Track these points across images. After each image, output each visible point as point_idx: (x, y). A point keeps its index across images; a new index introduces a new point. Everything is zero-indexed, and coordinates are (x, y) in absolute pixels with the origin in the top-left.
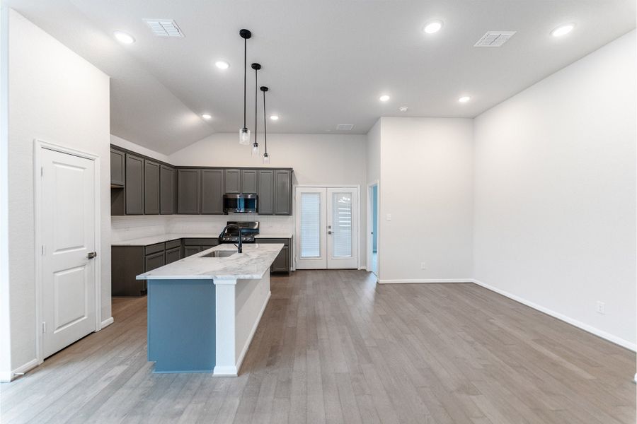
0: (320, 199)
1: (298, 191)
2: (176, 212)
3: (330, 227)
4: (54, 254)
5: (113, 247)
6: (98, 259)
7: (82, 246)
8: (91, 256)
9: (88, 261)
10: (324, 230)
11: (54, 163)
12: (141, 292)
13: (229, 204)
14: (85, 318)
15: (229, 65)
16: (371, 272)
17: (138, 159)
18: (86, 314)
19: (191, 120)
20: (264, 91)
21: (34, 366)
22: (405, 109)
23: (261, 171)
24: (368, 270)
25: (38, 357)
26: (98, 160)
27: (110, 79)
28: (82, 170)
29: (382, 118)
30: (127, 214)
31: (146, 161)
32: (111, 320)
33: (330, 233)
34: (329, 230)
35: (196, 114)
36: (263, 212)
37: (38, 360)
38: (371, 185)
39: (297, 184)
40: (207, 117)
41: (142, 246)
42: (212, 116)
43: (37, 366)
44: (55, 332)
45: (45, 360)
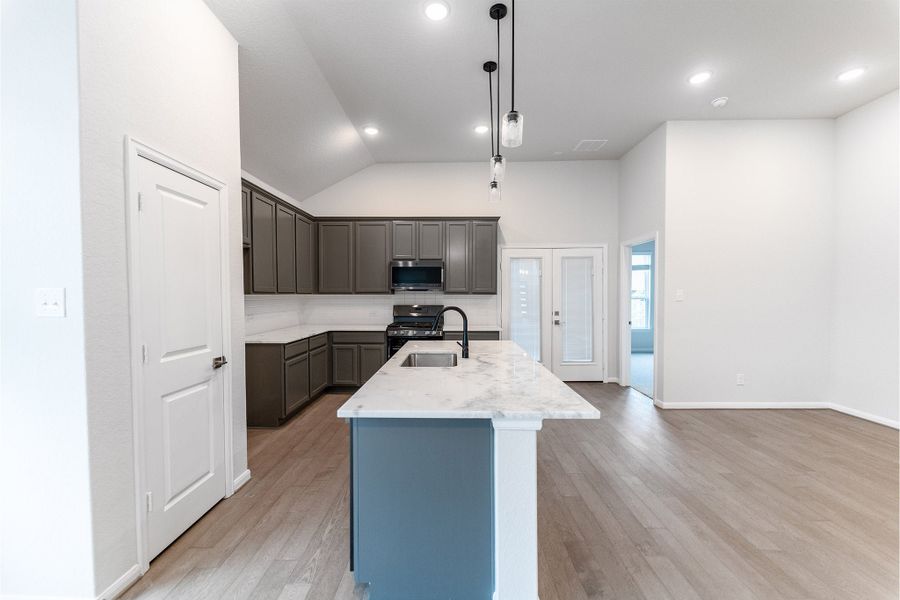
0: (540, 268)
1: (505, 255)
2: (317, 291)
3: (557, 313)
4: (162, 360)
5: (248, 345)
6: (227, 369)
7: (205, 347)
8: (219, 363)
9: (213, 372)
10: (548, 319)
11: (158, 187)
12: (280, 419)
13: (398, 277)
14: (211, 475)
15: (450, 11)
16: (628, 387)
17: (269, 201)
18: (212, 469)
19: (346, 137)
20: (490, 72)
21: (135, 578)
22: (724, 102)
23: (449, 223)
24: (623, 384)
25: (140, 560)
26: (225, 191)
27: (241, 49)
28: (202, 207)
29: (668, 122)
30: (255, 293)
31: (279, 206)
32: (246, 474)
33: (557, 323)
34: (556, 318)
35: (355, 125)
36: (452, 289)
37: (140, 567)
38: (628, 242)
39: (504, 243)
40: (372, 132)
41: (280, 345)
42: (379, 129)
43: (140, 579)
44: (167, 508)
45: (151, 563)
